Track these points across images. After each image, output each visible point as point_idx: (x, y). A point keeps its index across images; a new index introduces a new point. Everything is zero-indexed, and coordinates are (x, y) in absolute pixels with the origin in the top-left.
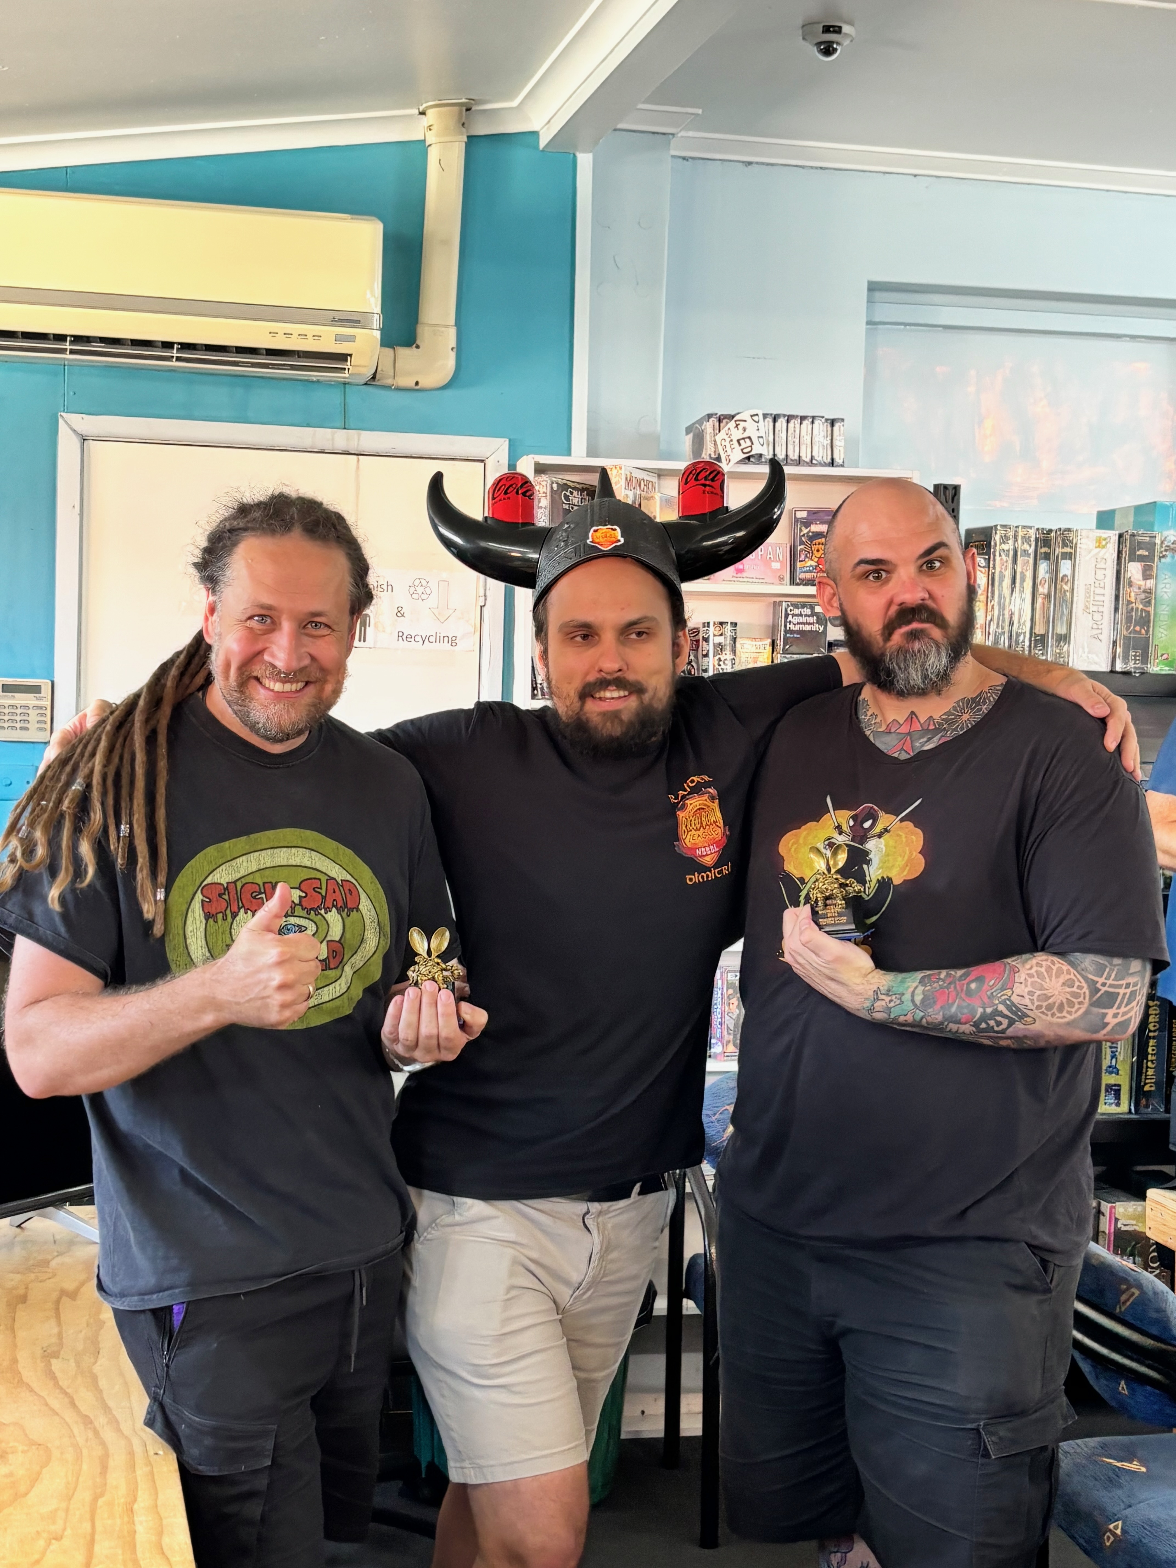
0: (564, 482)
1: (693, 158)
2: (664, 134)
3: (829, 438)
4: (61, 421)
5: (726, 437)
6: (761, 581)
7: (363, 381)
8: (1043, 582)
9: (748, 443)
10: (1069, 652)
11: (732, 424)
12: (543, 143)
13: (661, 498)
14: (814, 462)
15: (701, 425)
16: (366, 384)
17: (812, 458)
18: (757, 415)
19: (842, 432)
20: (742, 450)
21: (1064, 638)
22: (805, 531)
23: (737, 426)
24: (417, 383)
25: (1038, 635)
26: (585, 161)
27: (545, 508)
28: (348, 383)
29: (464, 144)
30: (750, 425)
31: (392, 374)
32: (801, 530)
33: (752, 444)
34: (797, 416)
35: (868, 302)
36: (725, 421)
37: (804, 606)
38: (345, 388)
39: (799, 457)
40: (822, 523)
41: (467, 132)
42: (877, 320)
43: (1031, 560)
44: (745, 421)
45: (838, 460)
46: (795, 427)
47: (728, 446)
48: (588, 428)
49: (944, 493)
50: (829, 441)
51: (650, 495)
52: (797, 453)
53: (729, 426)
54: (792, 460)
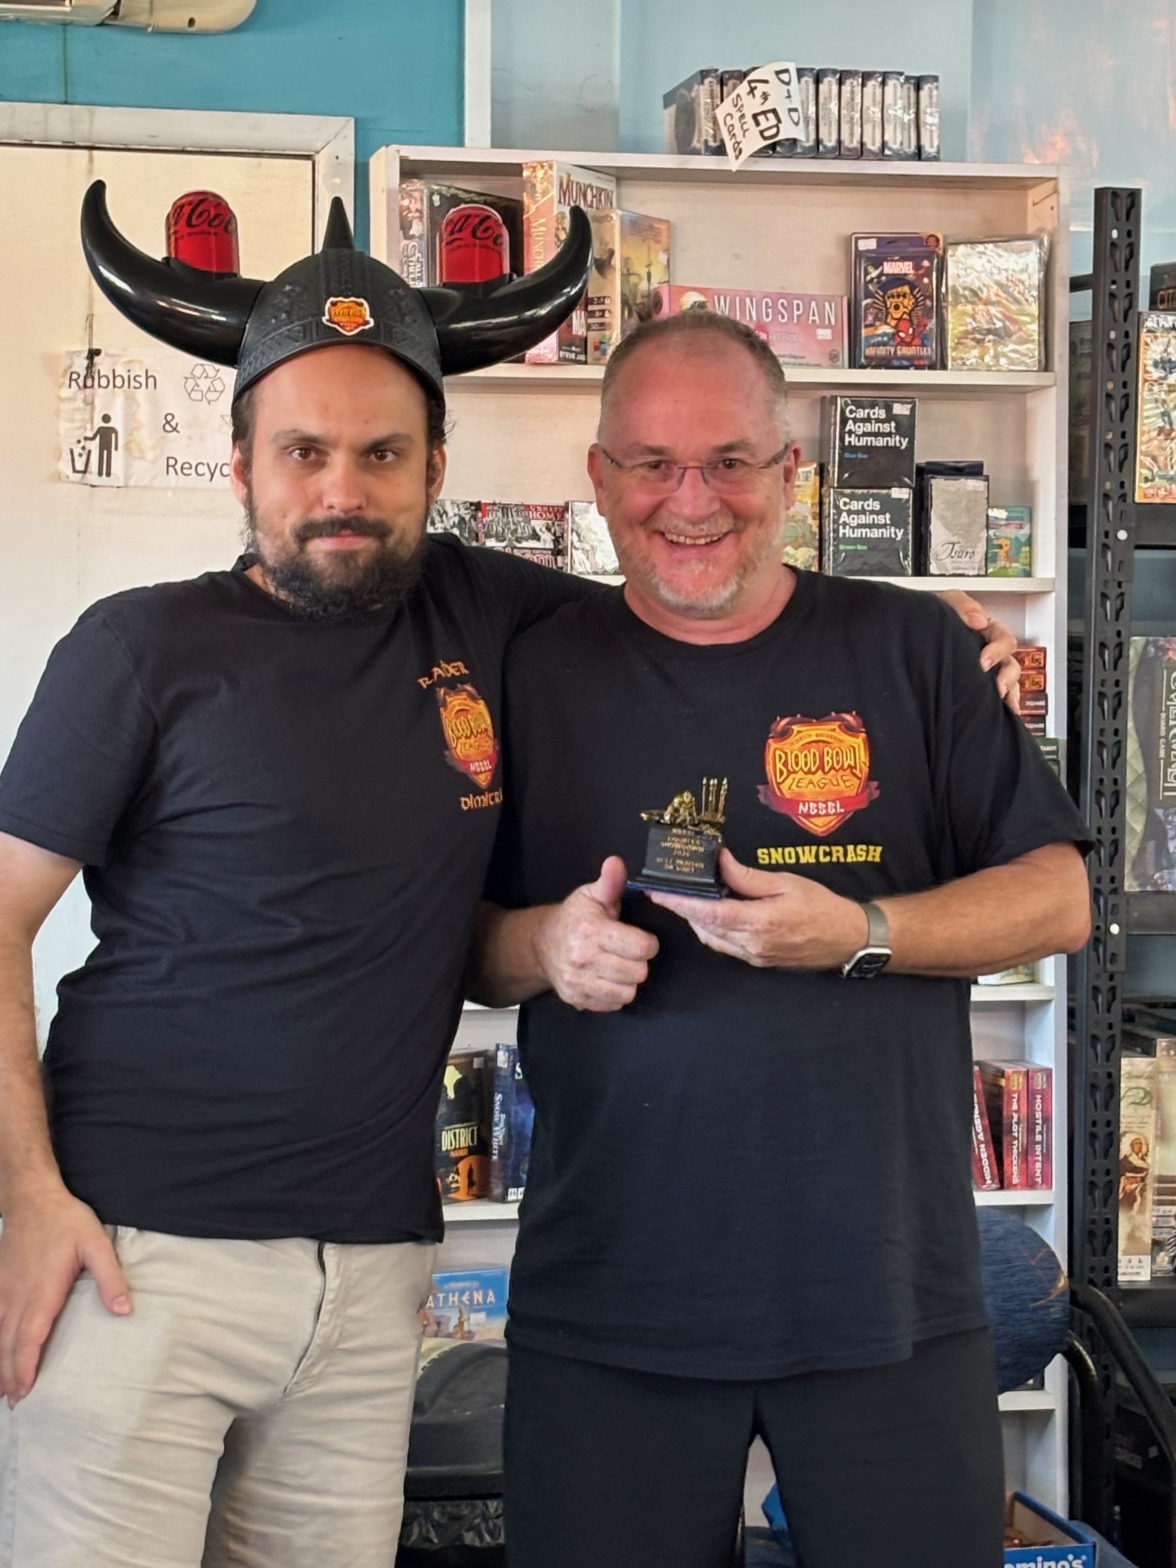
0: (453, 191)
3: (913, 110)
5: (733, 110)
7: (98, 19)
9: (773, 121)
11: (743, 88)
13: (622, 218)
14: (887, 152)
15: (690, 90)
16: (102, 24)
17: (884, 144)
18: (786, 71)
19: (935, 99)
20: (761, 132)
22: (874, 273)
23: (752, 91)
24: (191, 22)
27: (421, 237)
28: (71, 23)
30: (775, 88)
31: (147, 6)
32: (867, 273)
33: (779, 121)
34: (856, 73)
36: (731, 83)
37: (873, 403)
38: (65, 32)
39: (862, 144)
40: (903, 259)
44: (766, 82)
45: (929, 149)
46: (852, 92)
47: (737, 125)
48: (493, 100)
49: (1113, 205)
50: (913, 116)
51: (602, 214)
52: (857, 138)
53: (739, 90)
54: (849, 150)
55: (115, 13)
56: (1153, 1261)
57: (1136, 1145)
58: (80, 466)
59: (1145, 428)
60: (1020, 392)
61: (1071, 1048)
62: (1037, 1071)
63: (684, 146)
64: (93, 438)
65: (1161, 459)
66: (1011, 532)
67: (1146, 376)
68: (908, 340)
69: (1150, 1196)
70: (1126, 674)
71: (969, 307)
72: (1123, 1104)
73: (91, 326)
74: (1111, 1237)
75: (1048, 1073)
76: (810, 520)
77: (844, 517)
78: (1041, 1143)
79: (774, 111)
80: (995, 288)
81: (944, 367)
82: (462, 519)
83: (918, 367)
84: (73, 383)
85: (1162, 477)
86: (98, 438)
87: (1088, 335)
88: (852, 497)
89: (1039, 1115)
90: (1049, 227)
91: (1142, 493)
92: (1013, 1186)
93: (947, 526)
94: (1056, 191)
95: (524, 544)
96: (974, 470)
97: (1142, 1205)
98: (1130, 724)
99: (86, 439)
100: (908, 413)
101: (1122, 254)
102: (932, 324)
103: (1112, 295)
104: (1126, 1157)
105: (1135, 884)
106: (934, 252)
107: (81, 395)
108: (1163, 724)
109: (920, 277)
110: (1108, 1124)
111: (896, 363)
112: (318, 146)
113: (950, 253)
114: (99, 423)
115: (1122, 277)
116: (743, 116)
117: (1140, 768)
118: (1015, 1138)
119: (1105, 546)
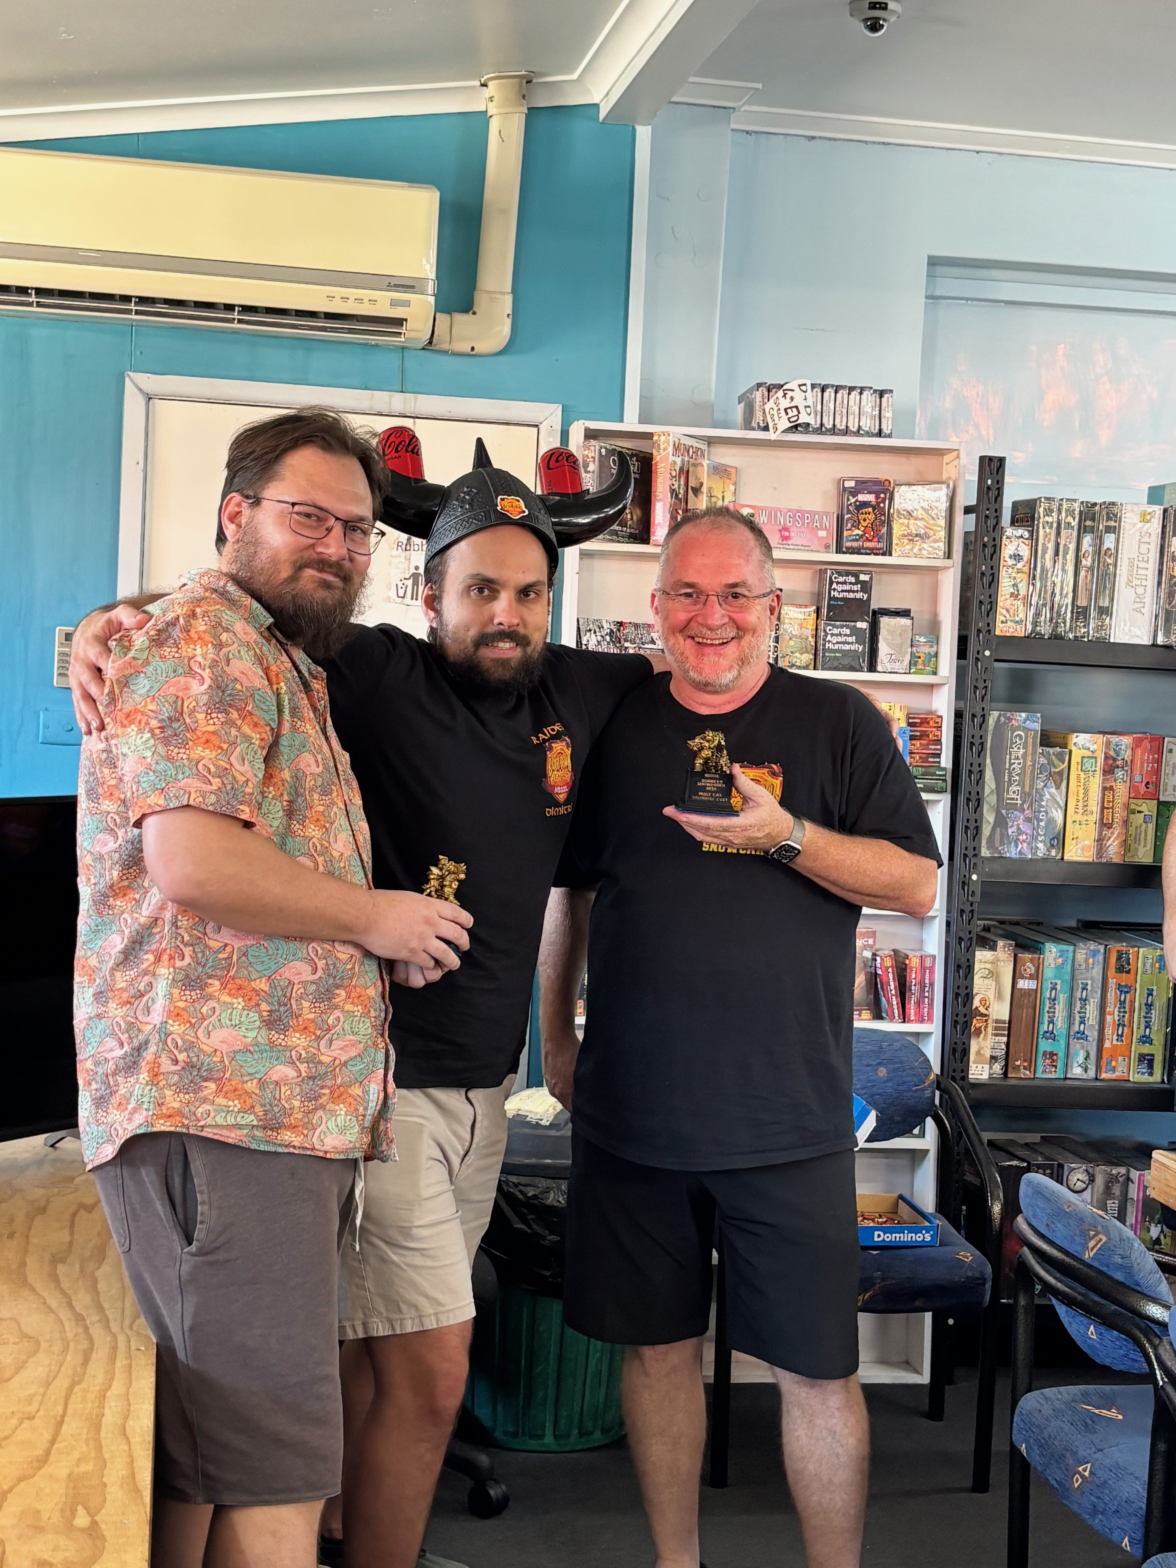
0: (613, 447)
1: (756, 132)
2: (725, 108)
3: (878, 409)
4: (127, 379)
5: (774, 406)
6: (806, 548)
7: (422, 346)
8: (1087, 555)
9: (795, 412)
10: (1110, 625)
11: (780, 393)
12: (602, 115)
13: (708, 465)
14: (861, 432)
15: (751, 394)
16: (423, 349)
17: (859, 427)
18: (805, 385)
19: (890, 403)
20: (789, 419)
21: (1105, 612)
22: (852, 500)
23: (785, 395)
24: (473, 349)
25: (1080, 607)
26: (644, 133)
27: (593, 472)
28: (406, 348)
29: (524, 116)
30: (798, 395)
31: (448, 339)
32: (848, 500)
33: (799, 412)
34: (846, 387)
35: (928, 276)
36: (774, 391)
37: (848, 574)
38: (402, 352)
39: (847, 427)
40: (870, 493)
41: (527, 104)
42: (938, 293)
43: (1075, 533)
44: (793, 390)
45: (886, 430)
46: (843, 398)
47: (776, 414)
48: (641, 395)
49: (989, 465)
50: (877, 412)
51: (698, 462)
52: (844, 423)
53: (777, 395)
54: (840, 430)
55: (430, 343)
56: (991, 1068)
57: (983, 1001)
58: (401, 594)
59: (1003, 593)
60: (935, 570)
61: (947, 943)
62: (926, 956)
63: (748, 425)
64: (408, 579)
65: (1012, 611)
66: (926, 649)
67: (1005, 564)
68: (870, 538)
69: (990, 1030)
70: (986, 731)
71: (906, 521)
72: (976, 977)
74: (966, 1052)
75: (934, 957)
76: (810, 639)
77: (829, 638)
78: (928, 997)
79: (797, 407)
80: (921, 511)
81: (891, 555)
82: (612, 631)
83: (876, 554)
84: (399, 548)
85: (1011, 621)
86: (411, 580)
87: (973, 539)
88: (834, 626)
89: (927, 981)
90: (954, 477)
91: (1000, 629)
92: (910, 1021)
93: (888, 644)
94: (958, 457)
95: (646, 646)
96: (905, 613)
97: (985, 1035)
98: (988, 761)
99: (405, 579)
100: (868, 579)
101: (993, 494)
102: (884, 530)
103: (987, 517)
104: (977, 1008)
105: (988, 852)
106: (888, 489)
107: (404, 554)
108: (1008, 761)
109: (878, 504)
110: (967, 988)
111: (863, 551)
112: (542, 419)
113: (896, 490)
114: (413, 571)
115: (993, 507)
116: (779, 409)
117: (993, 786)
118: (912, 994)
119: (977, 659)
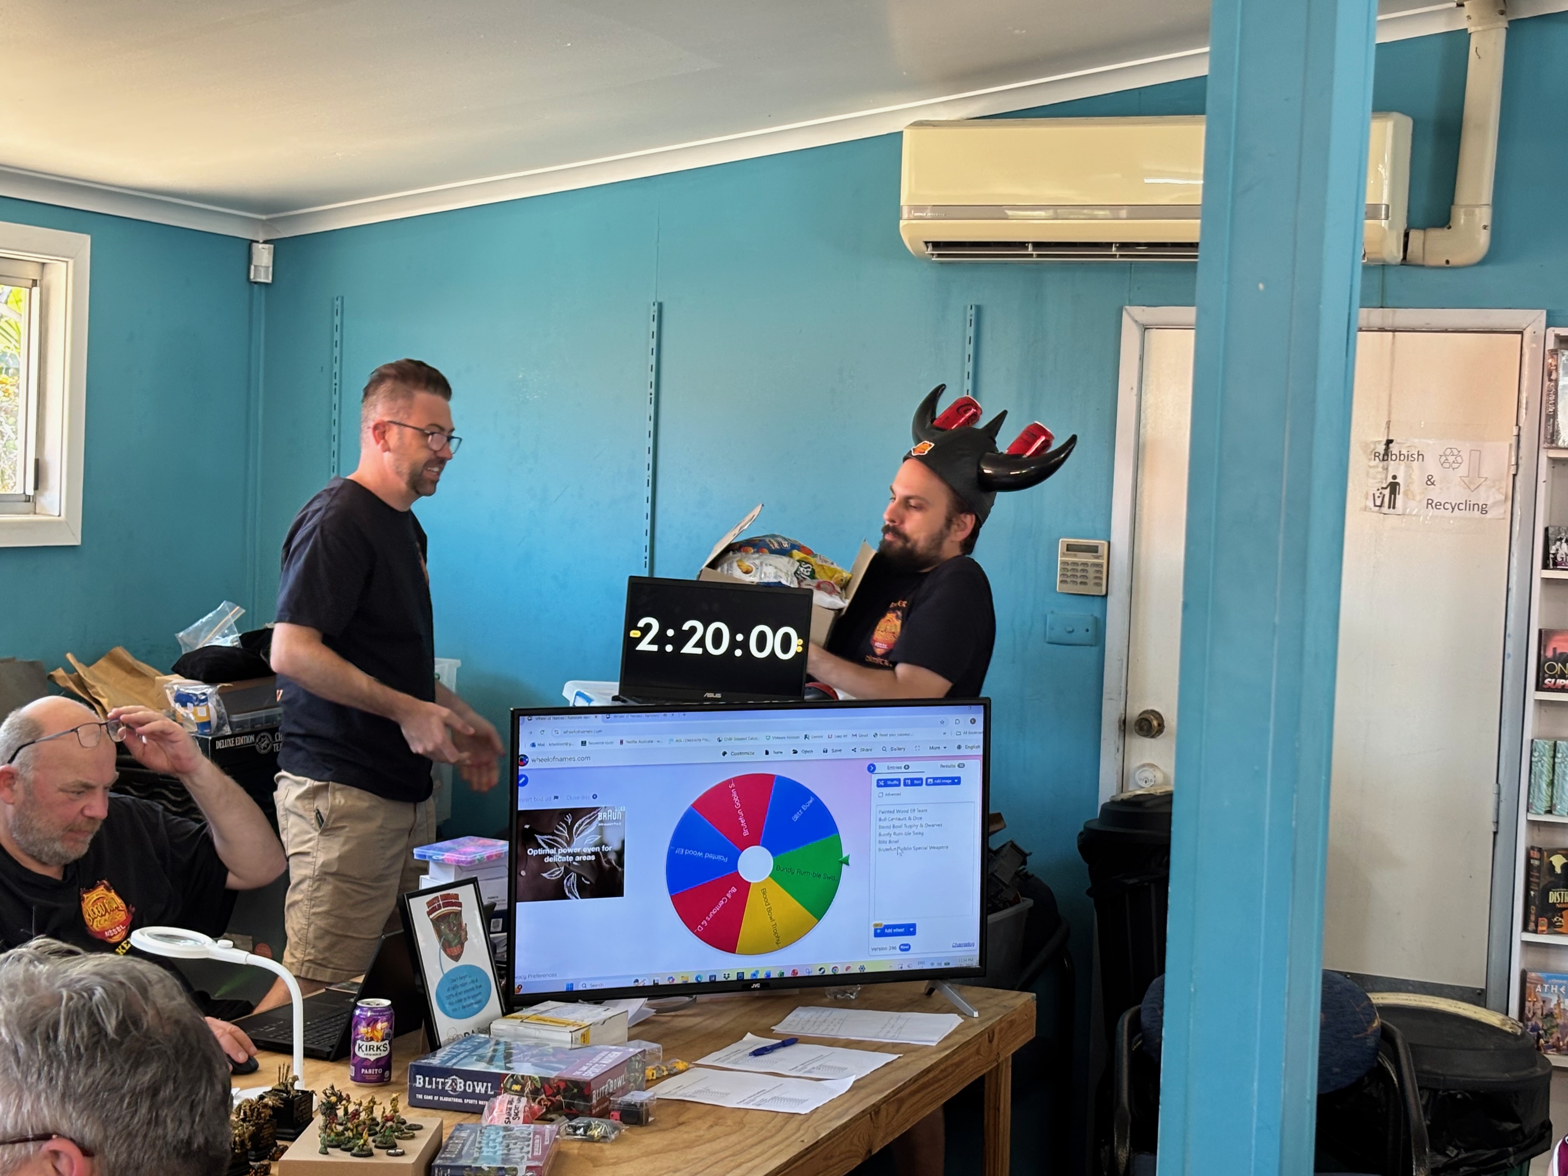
4: (1125, 313)
24: (1447, 262)
28: (1386, 265)
29: (1504, 29)
31: (1422, 255)
41: (1508, 18)
55: (1405, 258)
58: (1378, 503)
64: (1386, 488)
73: (1389, 428)
84: (1377, 458)
86: (1389, 489)
99: (1383, 488)
107: (1381, 464)
112: (1524, 326)
